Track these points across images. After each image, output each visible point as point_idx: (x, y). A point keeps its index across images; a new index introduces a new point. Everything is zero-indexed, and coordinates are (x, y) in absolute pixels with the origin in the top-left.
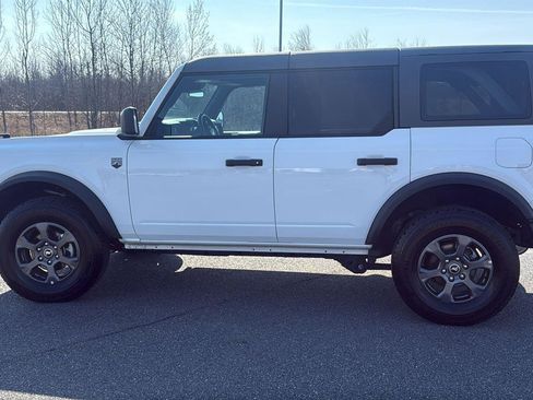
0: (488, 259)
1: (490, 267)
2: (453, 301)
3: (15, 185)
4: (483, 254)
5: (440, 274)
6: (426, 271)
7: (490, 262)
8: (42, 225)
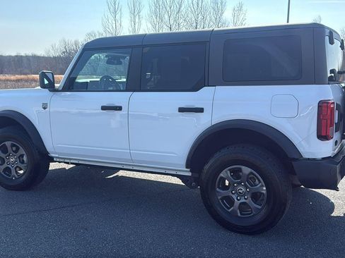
0: (262, 186)
1: (264, 192)
2: (239, 214)
3: (5, 117)
4: (260, 182)
5: (231, 194)
6: (221, 191)
7: (265, 188)
8: (8, 144)
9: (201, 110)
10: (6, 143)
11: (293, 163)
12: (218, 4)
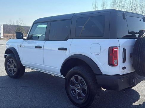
1: (86, 89)
5: (75, 88)
7: (86, 87)
8: (11, 60)
9: (66, 49)
10: (10, 59)
11: (96, 76)
12: (142, 3)
